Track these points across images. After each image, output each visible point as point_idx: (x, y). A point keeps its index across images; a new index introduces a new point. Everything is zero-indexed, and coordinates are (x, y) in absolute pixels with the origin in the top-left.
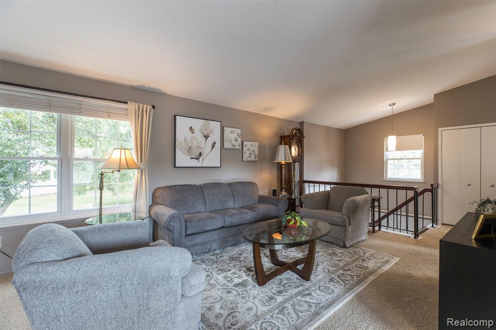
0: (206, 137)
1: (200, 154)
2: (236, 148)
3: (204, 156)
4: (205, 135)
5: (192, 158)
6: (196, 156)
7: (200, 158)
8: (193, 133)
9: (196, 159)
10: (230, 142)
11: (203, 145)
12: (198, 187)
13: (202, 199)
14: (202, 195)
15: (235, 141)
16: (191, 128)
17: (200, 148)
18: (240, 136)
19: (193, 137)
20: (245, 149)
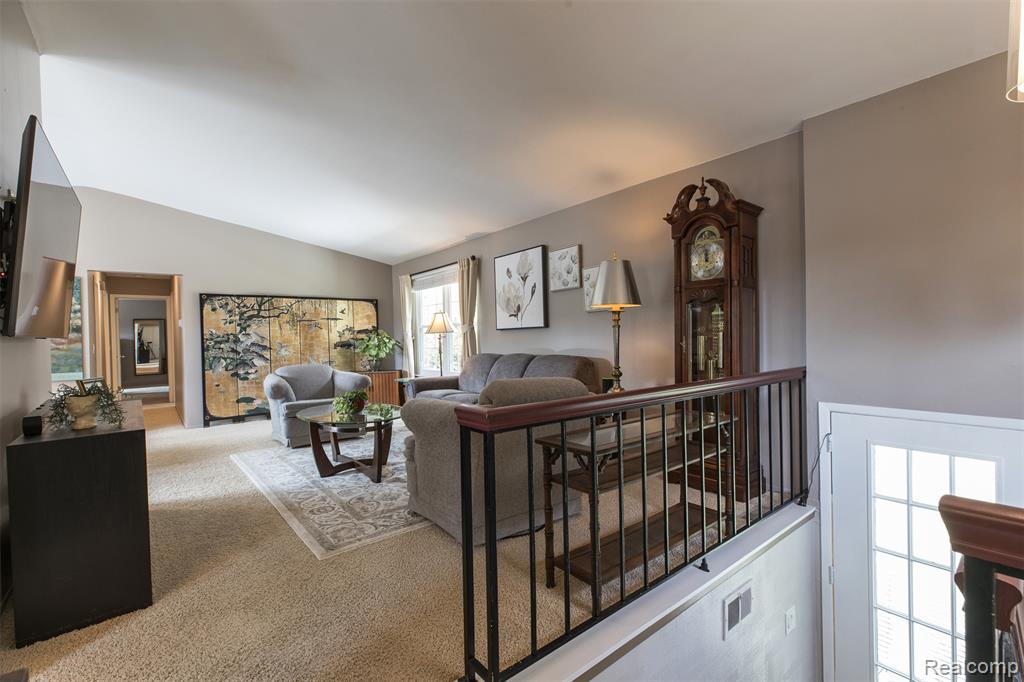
0: (524, 279)
1: (519, 308)
3: (523, 310)
4: (523, 275)
5: (510, 316)
6: (515, 312)
7: (519, 314)
8: (510, 277)
9: (515, 316)
10: (559, 278)
11: (521, 293)
12: (495, 358)
13: (485, 375)
14: (487, 370)
15: (568, 273)
16: (508, 270)
17: (518, 297)
18: (577, 261)
19: (510, 284)
20: (586, 285)
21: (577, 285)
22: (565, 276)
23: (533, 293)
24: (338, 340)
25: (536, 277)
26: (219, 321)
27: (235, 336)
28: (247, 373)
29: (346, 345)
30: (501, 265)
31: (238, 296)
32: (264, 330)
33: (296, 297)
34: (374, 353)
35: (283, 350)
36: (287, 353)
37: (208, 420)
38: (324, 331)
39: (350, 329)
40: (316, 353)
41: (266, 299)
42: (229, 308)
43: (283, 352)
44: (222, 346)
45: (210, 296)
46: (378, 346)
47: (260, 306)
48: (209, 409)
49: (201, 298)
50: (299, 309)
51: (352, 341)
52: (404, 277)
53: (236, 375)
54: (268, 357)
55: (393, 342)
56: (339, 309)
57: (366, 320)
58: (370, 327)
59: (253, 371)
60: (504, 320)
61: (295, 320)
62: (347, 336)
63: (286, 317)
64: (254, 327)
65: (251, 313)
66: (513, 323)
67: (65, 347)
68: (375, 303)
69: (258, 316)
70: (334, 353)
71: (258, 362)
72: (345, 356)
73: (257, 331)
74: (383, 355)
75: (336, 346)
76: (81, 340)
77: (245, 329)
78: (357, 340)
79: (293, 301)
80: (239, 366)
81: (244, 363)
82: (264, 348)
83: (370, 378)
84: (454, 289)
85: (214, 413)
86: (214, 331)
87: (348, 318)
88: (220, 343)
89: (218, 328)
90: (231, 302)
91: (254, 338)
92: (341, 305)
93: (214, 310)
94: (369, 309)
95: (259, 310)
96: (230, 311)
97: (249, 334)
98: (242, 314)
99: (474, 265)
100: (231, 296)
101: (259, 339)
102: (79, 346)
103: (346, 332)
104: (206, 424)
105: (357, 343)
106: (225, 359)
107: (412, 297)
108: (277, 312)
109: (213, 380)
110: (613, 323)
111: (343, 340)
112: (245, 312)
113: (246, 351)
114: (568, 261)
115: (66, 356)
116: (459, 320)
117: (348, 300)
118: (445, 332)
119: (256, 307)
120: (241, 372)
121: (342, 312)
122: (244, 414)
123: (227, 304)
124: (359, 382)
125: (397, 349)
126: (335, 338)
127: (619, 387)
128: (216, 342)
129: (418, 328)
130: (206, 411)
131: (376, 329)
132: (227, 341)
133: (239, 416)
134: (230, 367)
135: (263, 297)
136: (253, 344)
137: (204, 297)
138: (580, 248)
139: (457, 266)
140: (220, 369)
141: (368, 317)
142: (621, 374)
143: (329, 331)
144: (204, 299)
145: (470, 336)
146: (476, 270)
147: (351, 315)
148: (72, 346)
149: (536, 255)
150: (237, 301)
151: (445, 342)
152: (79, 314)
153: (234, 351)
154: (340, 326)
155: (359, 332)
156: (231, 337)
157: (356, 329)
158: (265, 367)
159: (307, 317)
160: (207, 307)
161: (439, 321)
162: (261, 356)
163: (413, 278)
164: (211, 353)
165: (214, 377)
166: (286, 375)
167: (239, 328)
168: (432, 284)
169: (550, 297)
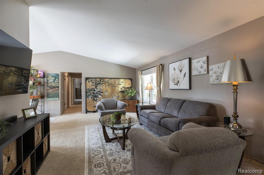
0: (181, 71)
1: (178, 82)
2: (202, 73)
3: (180, 83)
4: (180, 70)
5: (175, 84)
6: (177, 83)
7: (178, 84)
8: (175, 70)
9: (177, 84)
10: (197, 70)
11: (179, 76)
12: (169, 100)
13: (165, 106)
14: (166, 104)
15: (201, 68)
16: (174, 68)
17: (178, 78)
18: (206, 63)
19: (175, 73)
20: (211, 73)
21: (206, 72)
22: (200, 69)
23: (184, 76)
24: (121, 90)
25: (186, 70)
26: (90, 85)
27: (94, 89)
28: (97, 99)
29: (123, 92)
30: (172, 66)
31: (95, 78)
32: (101, 88)
33: (110, 78)
34: (130, 94)
35: (106, 93)
36: (107, 94)
37: (87, 112)
38: (117, 88)
39: (124, 87)
40: (115, 94)
41: (102, 79)
42: (93, 81)
43: (106, 94)
44: (91, 92)
45: (88, 78)
46: (131, 93)
47: (100, 81)
48: (87, 109)
49: (86, 79)
50: (110, 81)
51: (124, 91)
52: (139, 72)
53: (94, 100)
54: (102, 95)
55: (136, 91)
56: (121, 82)
57: (128, 85)
58: (129, 87)
59: (98, 99)
60: (172, 86)
61: (109, 85)
62: (123, 89)
63: (107, 84)
64: (99, 86)
65: (98, 83)
66: (176, 87)
67: (55, 91)
68: (131, 80)
69: (100, 83)
70: (120, 94)
71: (99, 96)
72: (122, 95)
73: (100, 88)
74: (132, 95)
75: (120, 92)
76: (59, 90)
77: (96, 87)
78: (126, 90)
79: (109, 79)
80: (95, 97)
81: (96, 97)
82: (101, 92)
83: (127, 104)
84: (154, 75)
85: (88, 110)
86: (89, 88)
87: (123, 84)
88: (90, 91)
89: (90, 87)
90: (93, 80)
91: (99, 90)
92: (122, 80)
93: (89, 82)
94: (129, 82)
95: (100, 82)
96: (93, 82)
97: (97, 89)
98: (96, 83)
99: (161, 67)
100: (93, 78)
101: (100, 90)
102: (58, 91)
103: (123, 88)
104: (86, 113)
105: (126, 91)
106: (91, 95)
107: (141, 78)
108: (104, 82)
109: (88, 101)
110: (233, 91)
111: (122, 90)
112: (97, 83)
113: (97, 93)
114: (201, 63)
115: (55, 94)
116: (156, 85)
117: (124, 79)
118: (151, 89)
119: (99, 81)
120: (95, 99)
121: (122, 82)
122: (95, 110)
123: (92, 80)
124: (123, 105)
125: (137, 94)
126: (120, 90)
127: (237, 122)
128: (89, 91)
129: (143, 87)
130: (86, 109)
131: (131, 87)
132: (92, 90)
133: (94, 111)
134: (93, 97)
135: (101, 78)
136: (98, 91)
137: (87, 78)
138: (208, 57)
139: (156, 67)
140: (90, 98)
141: (129, 84)
142: (238, 116)
143: (118, 88)
144: (87, 79)
145: (160, 91)
146: (162, 69)
147: (124, 83)
148: (57, 91)
149: (186, 62)
150: (95, 79)
151: (151, 93)
152: (58, 83)
153: (94, 93)
154: (121, 86)
155: (126, 88)
156: (93, 89)
157: (126, 87)
158: (101, 98)
159: (113, 84)
160: (87, 81)
161: (149, 85)
162: (100, 95)
163: (142, 72)
164: (88, 94)
165: (89, 100)
166: (103, 102)
167: (95, 87)
168: (147, 74)
169: (192, 77)
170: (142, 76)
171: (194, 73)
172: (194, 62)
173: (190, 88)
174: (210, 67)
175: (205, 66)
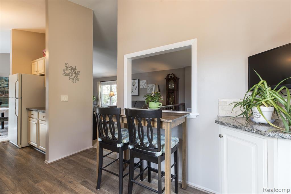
0: (134, 85)
2: (144, 88)
3: (133, 92)
20: (148, 88)
21: (146, 88)
22: (143, 86)
23: (136, 89)
25: (137, 85)
52: (99, 82)
114: (144, 83)
129: (102, 94)
138: (147, 80)
149: (137, 81)
161: (112, 93)
163: (101, 82)
168: (107, 84)
169: (140, 90)
170: (101, 86)
171: (141, 87)
172: (141, 81)
173: (139, 95)
174: (148, 85)
175: (146, 84)
